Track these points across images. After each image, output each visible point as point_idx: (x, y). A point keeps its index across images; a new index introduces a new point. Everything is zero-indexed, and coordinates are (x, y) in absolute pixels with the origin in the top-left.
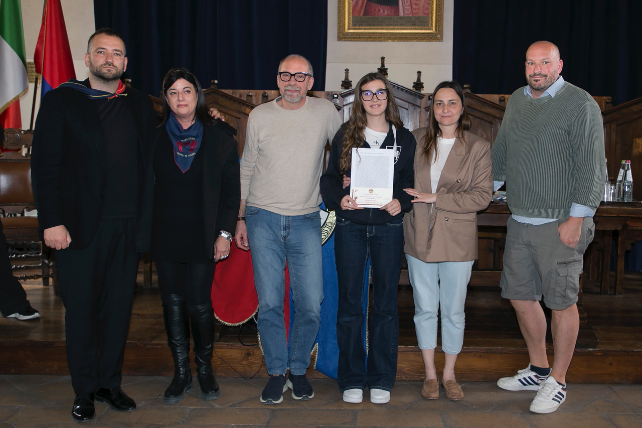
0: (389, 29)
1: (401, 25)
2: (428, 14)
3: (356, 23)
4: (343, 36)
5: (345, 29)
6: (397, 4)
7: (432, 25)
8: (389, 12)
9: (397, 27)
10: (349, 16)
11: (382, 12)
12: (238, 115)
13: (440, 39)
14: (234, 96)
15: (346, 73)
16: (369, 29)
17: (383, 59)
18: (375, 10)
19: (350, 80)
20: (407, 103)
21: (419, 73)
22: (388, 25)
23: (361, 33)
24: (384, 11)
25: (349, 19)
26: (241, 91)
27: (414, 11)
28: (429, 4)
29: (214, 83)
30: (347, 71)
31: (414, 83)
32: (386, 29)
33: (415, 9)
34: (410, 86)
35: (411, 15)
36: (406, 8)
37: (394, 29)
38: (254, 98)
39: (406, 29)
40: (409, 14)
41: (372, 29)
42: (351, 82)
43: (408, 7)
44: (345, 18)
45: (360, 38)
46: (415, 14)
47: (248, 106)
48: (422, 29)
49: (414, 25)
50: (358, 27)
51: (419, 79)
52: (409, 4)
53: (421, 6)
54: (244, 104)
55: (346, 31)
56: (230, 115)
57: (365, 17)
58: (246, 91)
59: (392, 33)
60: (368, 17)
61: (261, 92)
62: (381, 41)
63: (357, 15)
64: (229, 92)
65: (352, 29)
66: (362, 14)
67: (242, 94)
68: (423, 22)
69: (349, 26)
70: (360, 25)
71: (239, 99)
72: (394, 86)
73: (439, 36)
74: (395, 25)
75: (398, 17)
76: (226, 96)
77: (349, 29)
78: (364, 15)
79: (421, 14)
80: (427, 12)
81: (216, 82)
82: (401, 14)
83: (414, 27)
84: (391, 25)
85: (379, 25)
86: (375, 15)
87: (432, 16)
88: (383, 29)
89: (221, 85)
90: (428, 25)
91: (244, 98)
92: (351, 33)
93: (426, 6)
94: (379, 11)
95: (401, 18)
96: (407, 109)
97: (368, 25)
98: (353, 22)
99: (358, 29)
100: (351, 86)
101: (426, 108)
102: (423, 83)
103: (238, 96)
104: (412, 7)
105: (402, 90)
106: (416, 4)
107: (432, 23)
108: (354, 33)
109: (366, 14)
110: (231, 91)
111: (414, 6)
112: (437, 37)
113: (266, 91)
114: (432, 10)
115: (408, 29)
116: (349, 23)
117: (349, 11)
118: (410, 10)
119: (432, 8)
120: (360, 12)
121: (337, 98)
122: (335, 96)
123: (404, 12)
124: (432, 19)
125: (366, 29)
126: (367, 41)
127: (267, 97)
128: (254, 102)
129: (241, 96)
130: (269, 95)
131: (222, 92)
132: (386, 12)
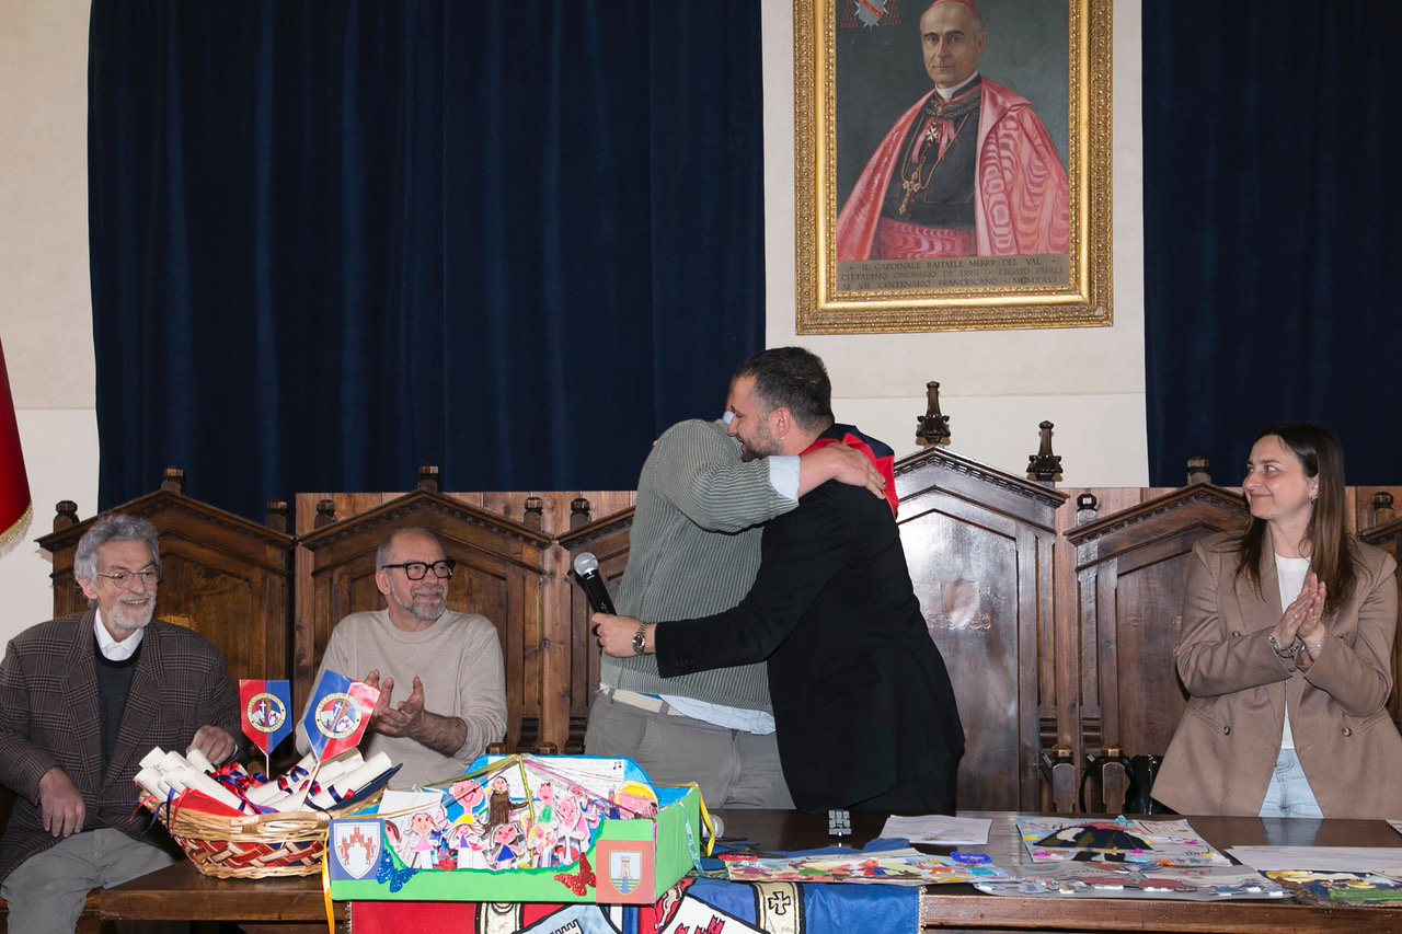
0: (948, 296)
1: (984, 282)
2: (1065, 248)
3: (852, 280)
4: (811, 321)
5: (817, 299)
6: (973, 222)
7: (1078, 280)
8: (948, 247)
9: (972, 289)
10: (828, 262)
11: (925, 245)
12: (500, 569)
13: (1107, 319)
14: (489, 509)
16: (889, 297)
17: (933, 388)
18: (905, 241)
20: (1012, 521)
21: (1047, 428)
22: (944, 283)
23: (864, 310)
24: (932, 244)
25: (828, 271)
26: (510, 494)
27: (1022, 241)
28: (1066, 217)
29: (428, 476)
31: (1031, 458)
32: (939, 296)
33: (1025, 235)
34: (1020, 470)
35: (1013, 252)
36: (998, 231)
37: (965, 295)
38: (547, 516)
39: (999, 294)
40: (1008, 249)
41: (898, 297)
43: (1005, 230)
44: (817, 268)
45: (862, 325)
46: (1026, 247)
47: (528, 540)
48: (1050, 293)
49: (1023, 281)
50: (855, 293)
51: (1046, 446)
52: (1006, 219)
53: (1044, 223)
54: (516, 535)
55: (822, 304)
56: (477, 568)
57: (876, 262)
58: (525, 495)
59: (960, 307)
60: (883, 262)
61: (569, 497)
62: (925, 331)
63: (853, 258)
64: (473, 499)
65: (838, 299)
66: (866, 256)
67: (510, 503)
68: (1051, 272)
69: (829, 289)
70: (861, 287)
71: (501, 521)
72: (970, 469)
73: (1100, 311)
74: (968, 283)
75: (973, 259)
76: (465, 512)
77: (829, 299)
78: (872, 257)
79: (1043, 248)
80: (1060, 241)
81: (434, 470)
82: (984, 250)
83: (1023, 288)
84: (953, 283)
85: (917, 285)
86: (904, 257)
87: (1078, 253)
88: (931, 296)
90: (1065, 281)
91: (518, 517)
92: (836, 310)
93: (1059, 223)
94: (918, 243)
95: (985, 262)
96: (1014, 539)
97: (886, 286)
98: (841, 277)
99: (856, 299)
101: (1070, 534)
102: (1059, 459)
103: (499, 511)
104: (1014, 228)
105: (996, 480)
106: (1028, 221)
107: (1078, 272)
108: (845, 310)
109: (879, 251)
110: (480, 495)
111: (1021, 226)
112: (1095, 311)
113: (585, 495)
114: (1078, 236)
115: (1006, 294)
116: (828, 280)
117: (828, 245)
118: (1010, 237)
119: (1078, 228)
120: (861, 249)
123: (992, 244)
124: (1078, 262)
125: (880, 298)
126: (883, 332)
127: (586, 511)
128: (548, 528)
129: (508, 509)
130: (592, 505)
131: (452, 501)
132: (938, 247)
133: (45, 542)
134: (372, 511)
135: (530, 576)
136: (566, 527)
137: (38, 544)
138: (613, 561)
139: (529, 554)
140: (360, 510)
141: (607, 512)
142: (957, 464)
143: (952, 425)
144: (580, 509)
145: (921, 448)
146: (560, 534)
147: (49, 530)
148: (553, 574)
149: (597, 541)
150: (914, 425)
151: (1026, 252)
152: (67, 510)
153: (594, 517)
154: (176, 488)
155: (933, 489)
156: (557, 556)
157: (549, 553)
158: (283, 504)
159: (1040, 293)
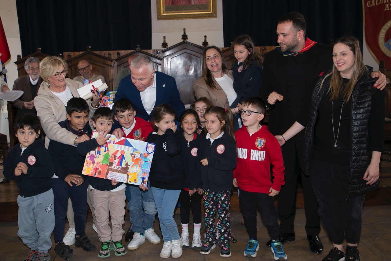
0: (186, 12)
1: (193, 9)
2: (208, 3)
3: (167, 9)
4: (160, 17)
5: (161, 13)
7: (210, 9)
8: (186, 3)
9: (191, 11)
10: (163, 6)
11: (181, 2)
12: (104, 66)
13: (216, 17)
14: (101, 54)
15: (164, 38)
16: (175, 13)
17: (184, 29)
18: (178, 1)
19: (166, 42)
20: (199, 54)
21: (205, 36)
22: (185, 10)
23: (170, 15)
25: (163, 8)
26: (105, 52)
27: (200, 1)
30: (164, 37)
31: (203, 42)
32: (184, 12)
34: (201, 44)
35: (198, 4)
37: (189, 12)
38: (112, 55)
39: (195, 12)
40: (197, 3)
41: (176, 13)
42: (167, 43)
44: (161, 7)
45: (170, 18)
47: (109, 60)
48: (205, 12)
49: (200, 9)
50: (168, 12)
51: (205, 40)
54: (107, 59)
55: (162, 14)
56: (99, 66)
58: (107, 52)
59: (188, 14)
60: (174, 6)
61: (116, 52)
62: (182, 19)
63: (168, 5)
64: (98, 52)
65: (165, 13)
66: (170, 5)
67: (105, 53)
68: (206, 8)
69: (163, 11)
70: (169, 11)
72: (192, 45)
73: (214, 15)
74: (190, 10)
75: (191, 5)
76: (96, 55)
77: (163, 13)
78: (171, 5)
79: (204, 3)
80: (207, 1)
81: (90, 47)
82: (193, 3)
83: (200, 11)
84: (187, 10)
85: (180, 10)
86: (178, 5)
87: (210, 4)
88: (183, 12)
89: (93, 49)
90: (208, 9)
91: (107, 56)
95: (193, 6)
96: (200, 58)
97: (174, 10)
98: (165, 9)
100: (167, 46)
102: (208, 42)
103: (103, 55)
105: (196, 46)
107: (210, 7)
108: (166, 15)
110: (99, 52)
112: (213, 15)
113: (119, 51)
115: (197, 12)
116: (163, 9)
117: (163, 3)
118: (197, 1)
120: (169, 3)
121: (159, 53)
122: (159, 52)
123: (194, 2)
125: (173, 13)
126: (174, 19)
127: (120, 54)
128: (112, 58)
129: (104, 54)
130: (121, 53)
131: (94, 53)
132: (184, 3)
133: (16, 63)
134: (78, 55)
135: (110, 67)
136: (116, 57)
137: (14, 63)
138: (125, 64)
139: (109, 63)
140: (76, 55)
141: (123, 55)
142: (189, 44)
143: (188, 37)
144: (118, 54)
145: (182, 41)
146: (115, 59)
147: (16, 60)
148: (114, 66)
149: (122, 60)
150: (181, 37)
151: (200, 4)
152: (19, 56)
153: (121, 55)
154: (40, 52)
155: (185, 49)
156: (114, 63)
157: (113, 62)
158: (61, 54)
159: (203, 12)
